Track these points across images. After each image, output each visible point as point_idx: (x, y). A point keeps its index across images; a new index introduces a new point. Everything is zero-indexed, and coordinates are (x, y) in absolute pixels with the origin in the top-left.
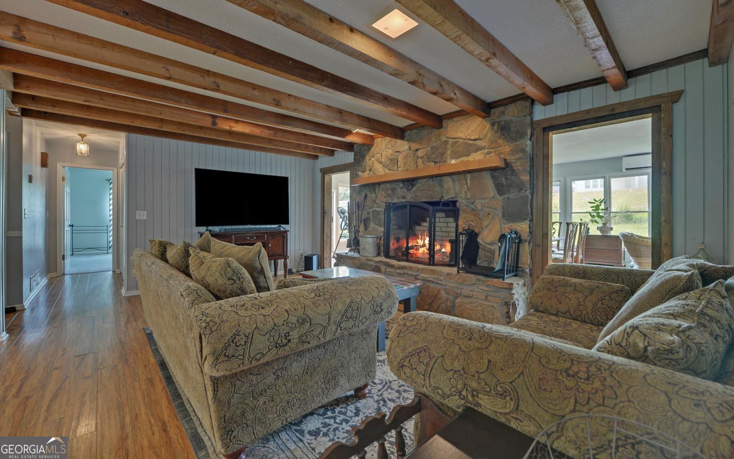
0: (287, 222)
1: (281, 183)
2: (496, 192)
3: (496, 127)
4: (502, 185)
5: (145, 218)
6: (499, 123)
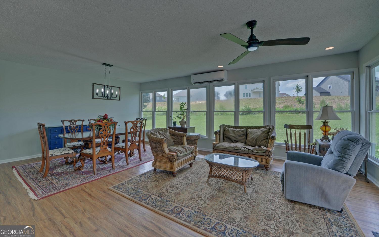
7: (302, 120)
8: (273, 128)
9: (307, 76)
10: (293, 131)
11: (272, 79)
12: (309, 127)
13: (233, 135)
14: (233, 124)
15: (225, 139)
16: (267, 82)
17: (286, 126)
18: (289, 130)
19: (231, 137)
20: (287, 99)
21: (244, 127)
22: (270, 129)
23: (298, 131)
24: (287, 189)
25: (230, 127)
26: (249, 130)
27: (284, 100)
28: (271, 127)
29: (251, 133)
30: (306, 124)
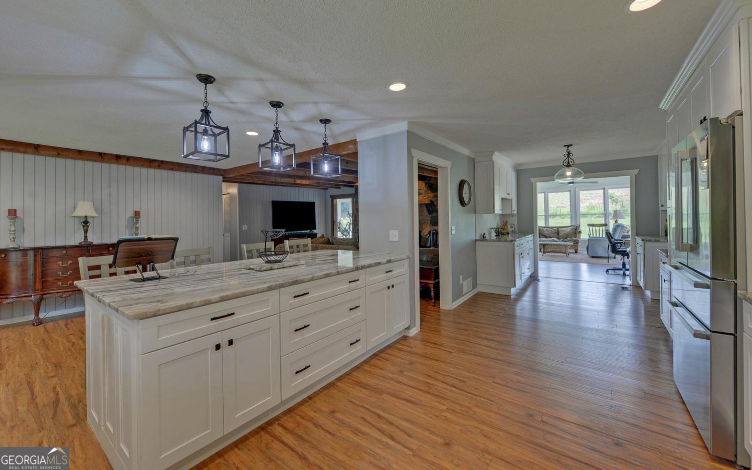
0: (315, 229)
1: (311, 206)
2: (428, 213)
3: (427, 186)
4: (430, 210)
5: (247, 229)
6: (428, 184)
7: (602, 221)
8: (579, 226)
9: (604, 188)
10: (594, 228)
11: (577, 190)
12: (606, 225)
13: (548, 233)
14: (544, 226)
15: (541, 236)
16: (573, 193)
17: (589, 225)
18: (591, 228)
19: (546, 235)
20: (592, 194)
21: (556, 227)
22: (577, 227)
23: (597, 228)
24: (590, 251)
25: (543, 227)
26: (560, 229)
27: (588, 195)
28: (578, 226)
29: (562, 231)
30: (604, 223)
